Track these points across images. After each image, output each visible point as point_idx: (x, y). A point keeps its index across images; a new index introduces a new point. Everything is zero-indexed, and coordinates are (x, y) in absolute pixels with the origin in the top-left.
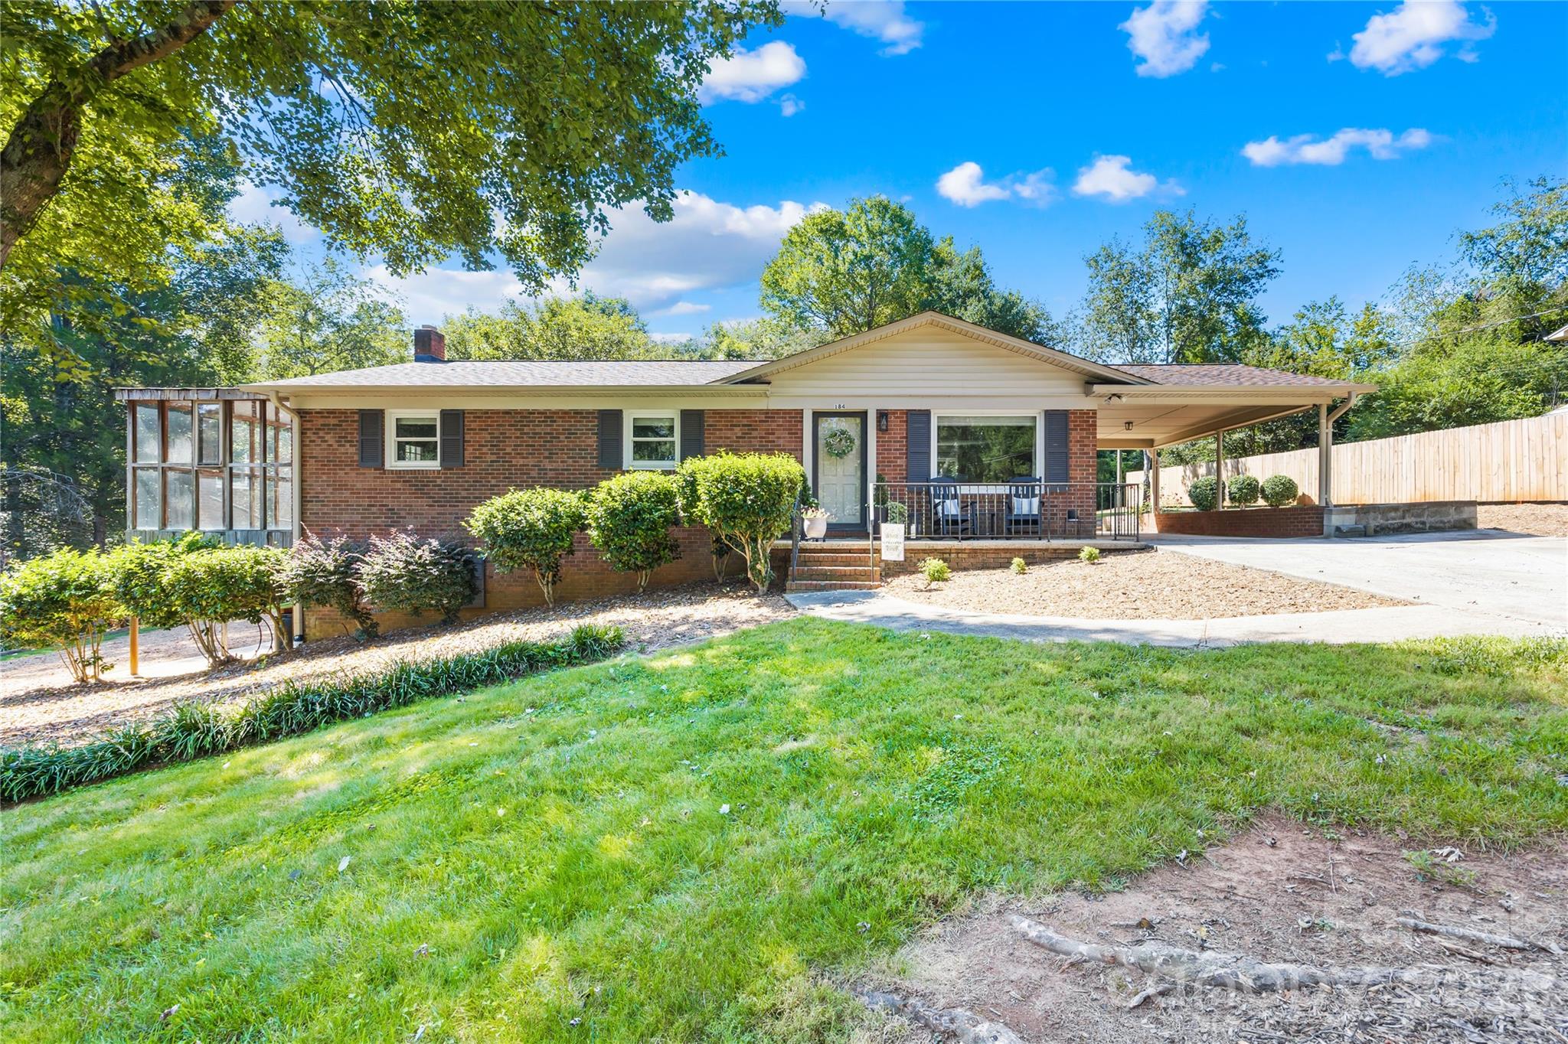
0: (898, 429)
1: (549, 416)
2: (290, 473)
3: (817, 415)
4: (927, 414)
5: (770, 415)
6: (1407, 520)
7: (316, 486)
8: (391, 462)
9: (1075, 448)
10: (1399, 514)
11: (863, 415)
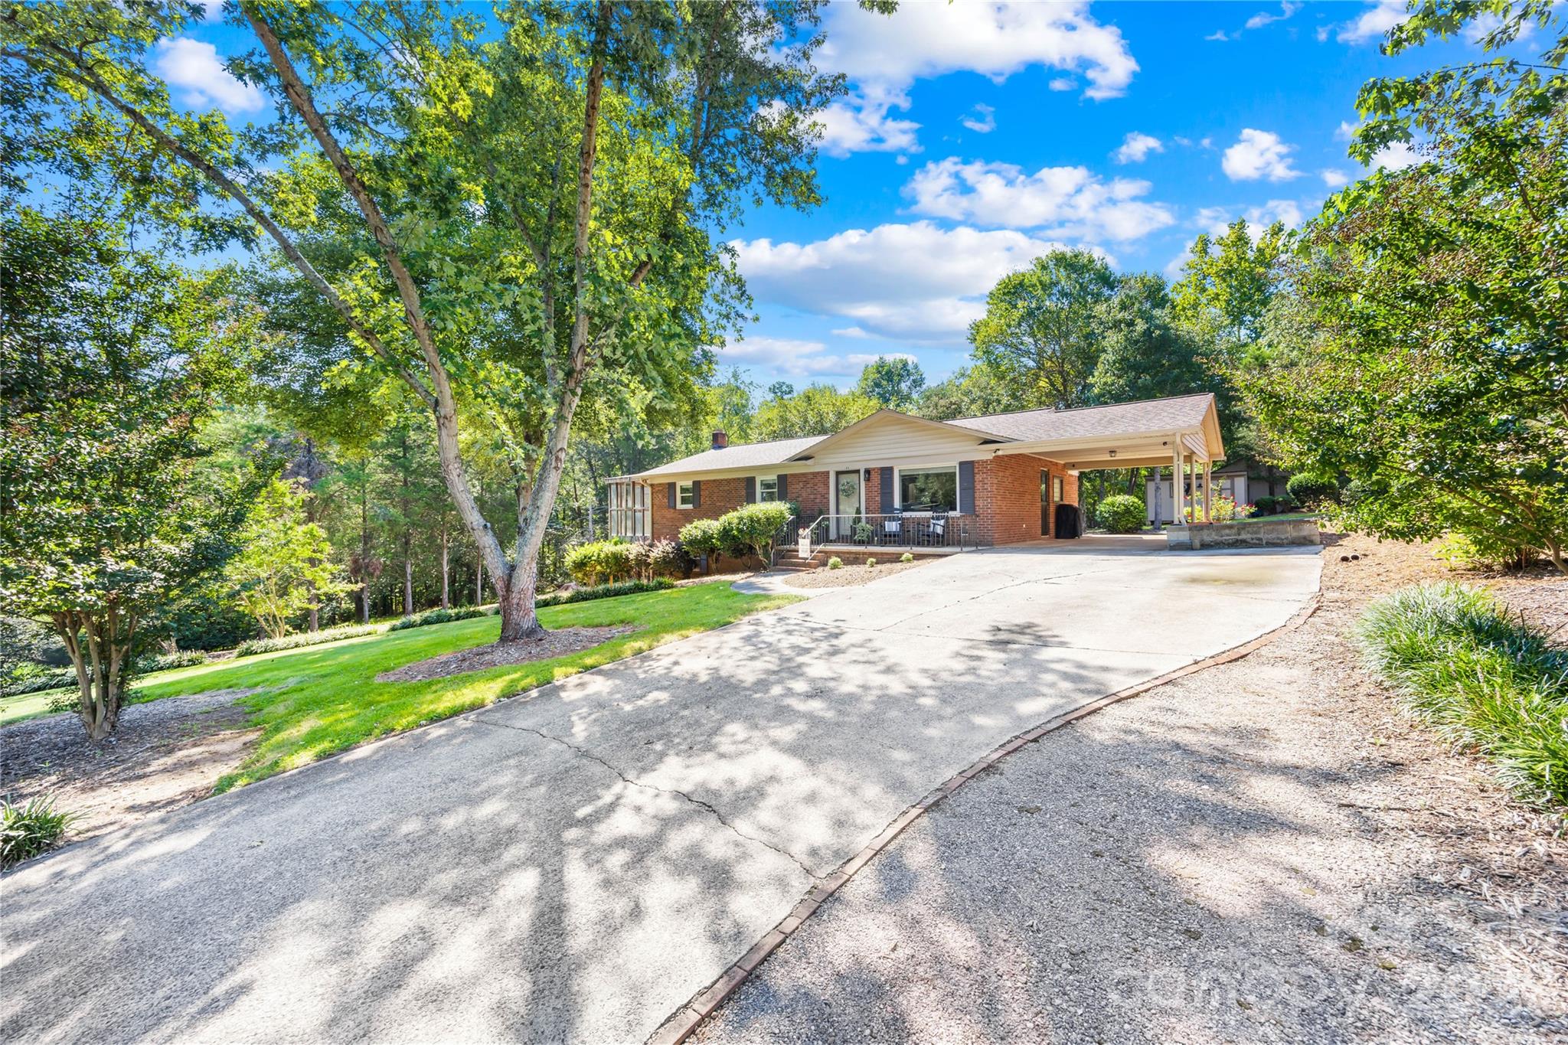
0: (876, 478)
1: (729, 481)
2: (648, 515)
3: (838, 473)
4: (891, 469)
5: (815, 474)
6: (1243, 536)
7: (657, 518)
8: (680, 506)
9: (978, 486)
10: (1234, 531)
11: (858, 471)
